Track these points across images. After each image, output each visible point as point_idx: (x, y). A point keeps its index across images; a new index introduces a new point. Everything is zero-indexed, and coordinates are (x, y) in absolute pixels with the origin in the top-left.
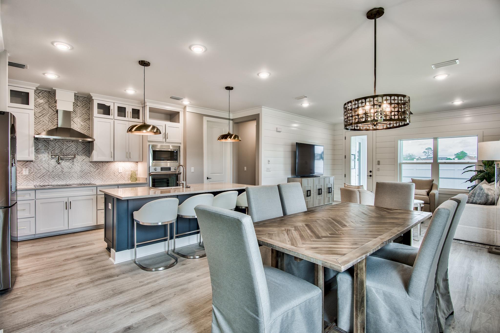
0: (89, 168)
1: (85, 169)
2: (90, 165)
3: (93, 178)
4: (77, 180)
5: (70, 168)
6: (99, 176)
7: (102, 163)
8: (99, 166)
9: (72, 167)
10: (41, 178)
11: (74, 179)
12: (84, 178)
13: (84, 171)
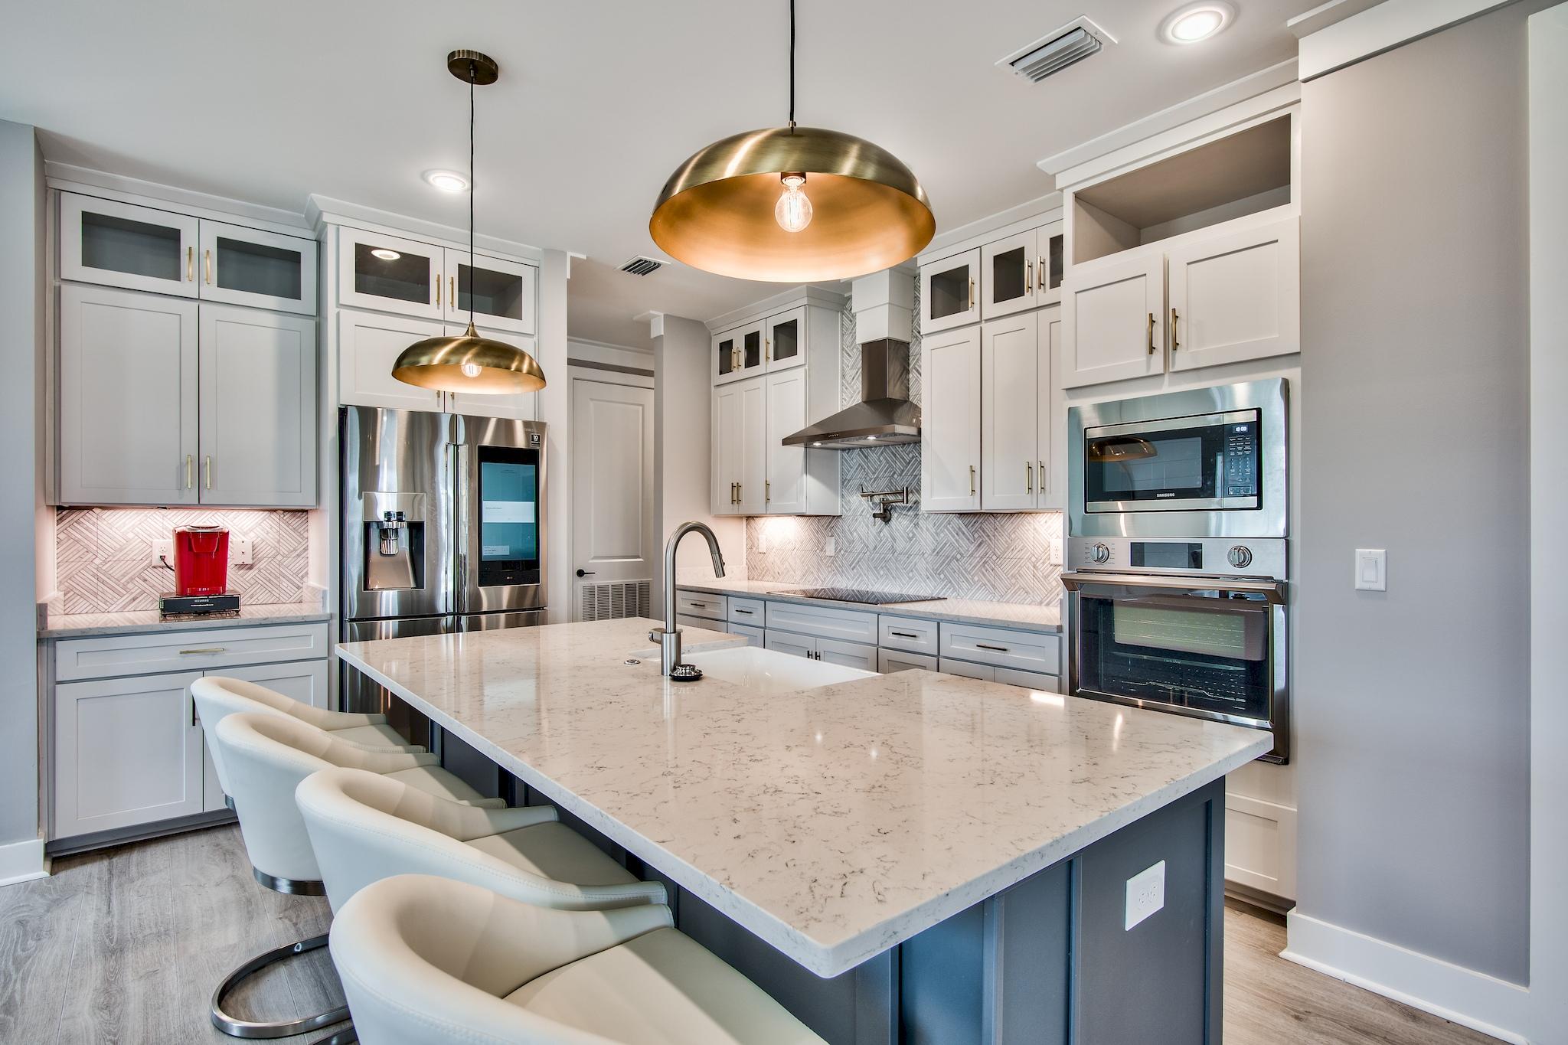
0: (956, 541)
1: (946, 544)
2: (960, 528)
3: (967, 580)
4: (925, 581)
5: (911, 539)
6: (983, 573)
7: (991, 519)
8: (984, 531)
9: (914, 535)
10: (854, 567)
11: (918, 577)
12: (942, 576)
13: (942, 549)
